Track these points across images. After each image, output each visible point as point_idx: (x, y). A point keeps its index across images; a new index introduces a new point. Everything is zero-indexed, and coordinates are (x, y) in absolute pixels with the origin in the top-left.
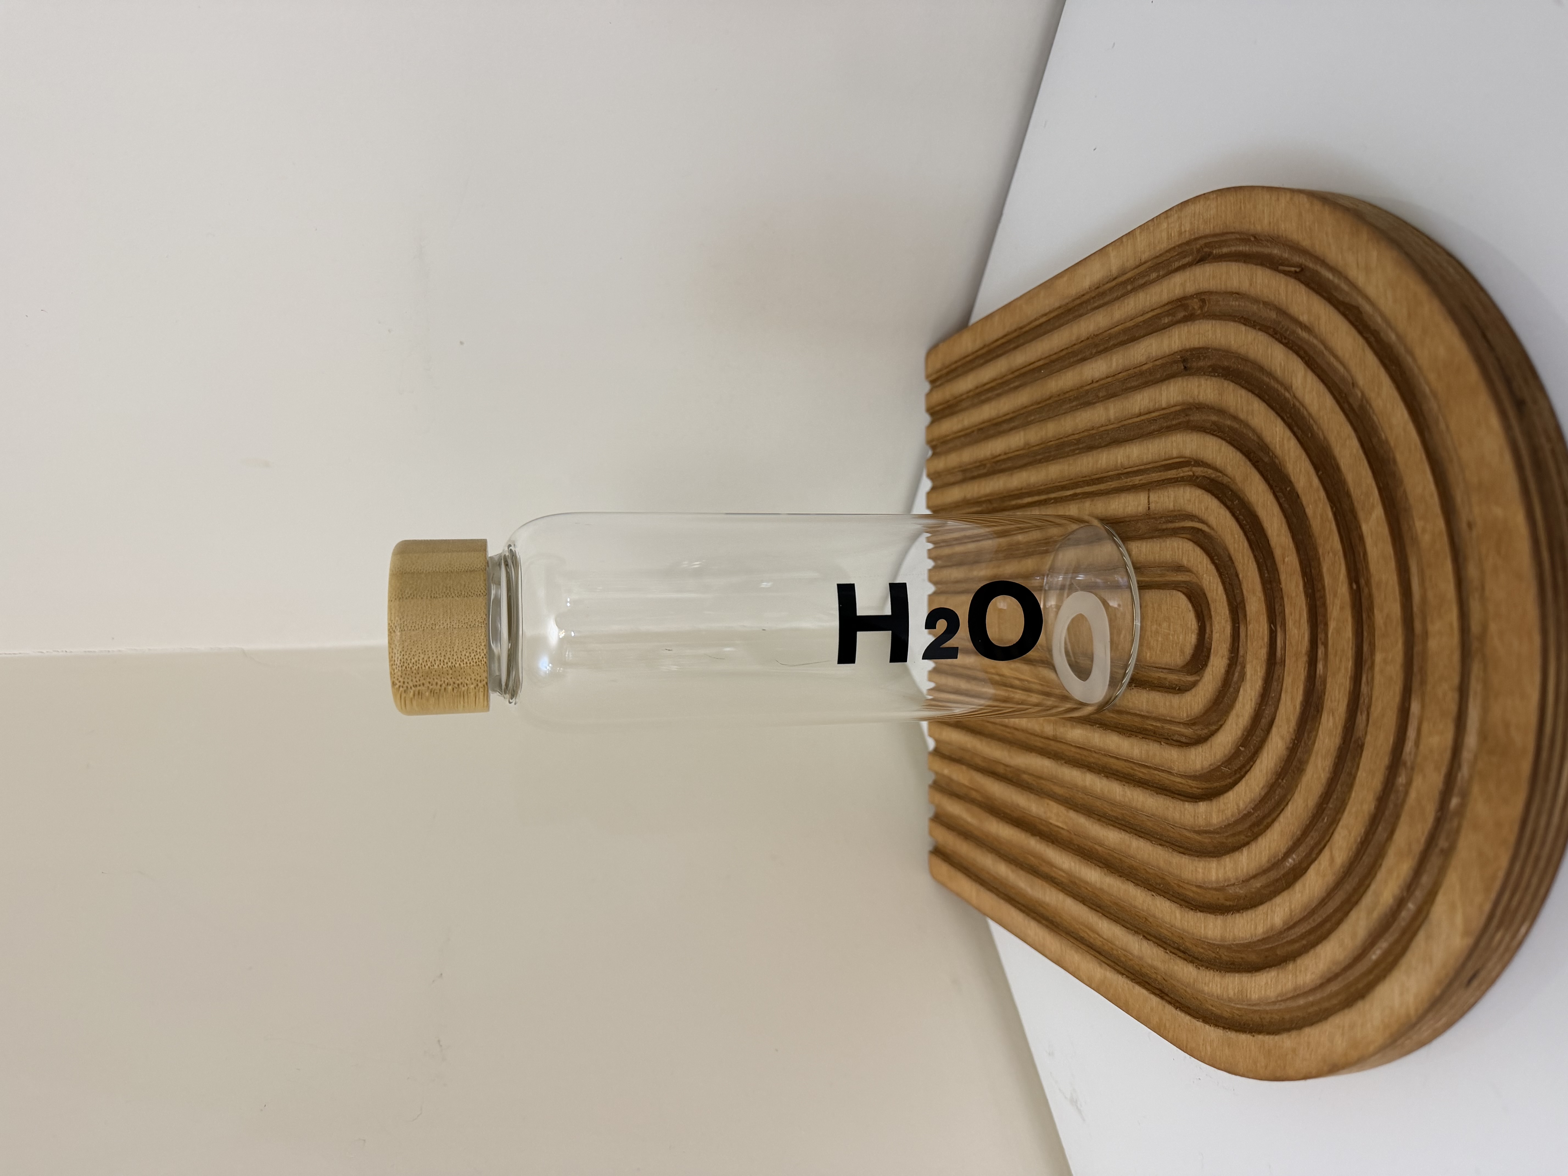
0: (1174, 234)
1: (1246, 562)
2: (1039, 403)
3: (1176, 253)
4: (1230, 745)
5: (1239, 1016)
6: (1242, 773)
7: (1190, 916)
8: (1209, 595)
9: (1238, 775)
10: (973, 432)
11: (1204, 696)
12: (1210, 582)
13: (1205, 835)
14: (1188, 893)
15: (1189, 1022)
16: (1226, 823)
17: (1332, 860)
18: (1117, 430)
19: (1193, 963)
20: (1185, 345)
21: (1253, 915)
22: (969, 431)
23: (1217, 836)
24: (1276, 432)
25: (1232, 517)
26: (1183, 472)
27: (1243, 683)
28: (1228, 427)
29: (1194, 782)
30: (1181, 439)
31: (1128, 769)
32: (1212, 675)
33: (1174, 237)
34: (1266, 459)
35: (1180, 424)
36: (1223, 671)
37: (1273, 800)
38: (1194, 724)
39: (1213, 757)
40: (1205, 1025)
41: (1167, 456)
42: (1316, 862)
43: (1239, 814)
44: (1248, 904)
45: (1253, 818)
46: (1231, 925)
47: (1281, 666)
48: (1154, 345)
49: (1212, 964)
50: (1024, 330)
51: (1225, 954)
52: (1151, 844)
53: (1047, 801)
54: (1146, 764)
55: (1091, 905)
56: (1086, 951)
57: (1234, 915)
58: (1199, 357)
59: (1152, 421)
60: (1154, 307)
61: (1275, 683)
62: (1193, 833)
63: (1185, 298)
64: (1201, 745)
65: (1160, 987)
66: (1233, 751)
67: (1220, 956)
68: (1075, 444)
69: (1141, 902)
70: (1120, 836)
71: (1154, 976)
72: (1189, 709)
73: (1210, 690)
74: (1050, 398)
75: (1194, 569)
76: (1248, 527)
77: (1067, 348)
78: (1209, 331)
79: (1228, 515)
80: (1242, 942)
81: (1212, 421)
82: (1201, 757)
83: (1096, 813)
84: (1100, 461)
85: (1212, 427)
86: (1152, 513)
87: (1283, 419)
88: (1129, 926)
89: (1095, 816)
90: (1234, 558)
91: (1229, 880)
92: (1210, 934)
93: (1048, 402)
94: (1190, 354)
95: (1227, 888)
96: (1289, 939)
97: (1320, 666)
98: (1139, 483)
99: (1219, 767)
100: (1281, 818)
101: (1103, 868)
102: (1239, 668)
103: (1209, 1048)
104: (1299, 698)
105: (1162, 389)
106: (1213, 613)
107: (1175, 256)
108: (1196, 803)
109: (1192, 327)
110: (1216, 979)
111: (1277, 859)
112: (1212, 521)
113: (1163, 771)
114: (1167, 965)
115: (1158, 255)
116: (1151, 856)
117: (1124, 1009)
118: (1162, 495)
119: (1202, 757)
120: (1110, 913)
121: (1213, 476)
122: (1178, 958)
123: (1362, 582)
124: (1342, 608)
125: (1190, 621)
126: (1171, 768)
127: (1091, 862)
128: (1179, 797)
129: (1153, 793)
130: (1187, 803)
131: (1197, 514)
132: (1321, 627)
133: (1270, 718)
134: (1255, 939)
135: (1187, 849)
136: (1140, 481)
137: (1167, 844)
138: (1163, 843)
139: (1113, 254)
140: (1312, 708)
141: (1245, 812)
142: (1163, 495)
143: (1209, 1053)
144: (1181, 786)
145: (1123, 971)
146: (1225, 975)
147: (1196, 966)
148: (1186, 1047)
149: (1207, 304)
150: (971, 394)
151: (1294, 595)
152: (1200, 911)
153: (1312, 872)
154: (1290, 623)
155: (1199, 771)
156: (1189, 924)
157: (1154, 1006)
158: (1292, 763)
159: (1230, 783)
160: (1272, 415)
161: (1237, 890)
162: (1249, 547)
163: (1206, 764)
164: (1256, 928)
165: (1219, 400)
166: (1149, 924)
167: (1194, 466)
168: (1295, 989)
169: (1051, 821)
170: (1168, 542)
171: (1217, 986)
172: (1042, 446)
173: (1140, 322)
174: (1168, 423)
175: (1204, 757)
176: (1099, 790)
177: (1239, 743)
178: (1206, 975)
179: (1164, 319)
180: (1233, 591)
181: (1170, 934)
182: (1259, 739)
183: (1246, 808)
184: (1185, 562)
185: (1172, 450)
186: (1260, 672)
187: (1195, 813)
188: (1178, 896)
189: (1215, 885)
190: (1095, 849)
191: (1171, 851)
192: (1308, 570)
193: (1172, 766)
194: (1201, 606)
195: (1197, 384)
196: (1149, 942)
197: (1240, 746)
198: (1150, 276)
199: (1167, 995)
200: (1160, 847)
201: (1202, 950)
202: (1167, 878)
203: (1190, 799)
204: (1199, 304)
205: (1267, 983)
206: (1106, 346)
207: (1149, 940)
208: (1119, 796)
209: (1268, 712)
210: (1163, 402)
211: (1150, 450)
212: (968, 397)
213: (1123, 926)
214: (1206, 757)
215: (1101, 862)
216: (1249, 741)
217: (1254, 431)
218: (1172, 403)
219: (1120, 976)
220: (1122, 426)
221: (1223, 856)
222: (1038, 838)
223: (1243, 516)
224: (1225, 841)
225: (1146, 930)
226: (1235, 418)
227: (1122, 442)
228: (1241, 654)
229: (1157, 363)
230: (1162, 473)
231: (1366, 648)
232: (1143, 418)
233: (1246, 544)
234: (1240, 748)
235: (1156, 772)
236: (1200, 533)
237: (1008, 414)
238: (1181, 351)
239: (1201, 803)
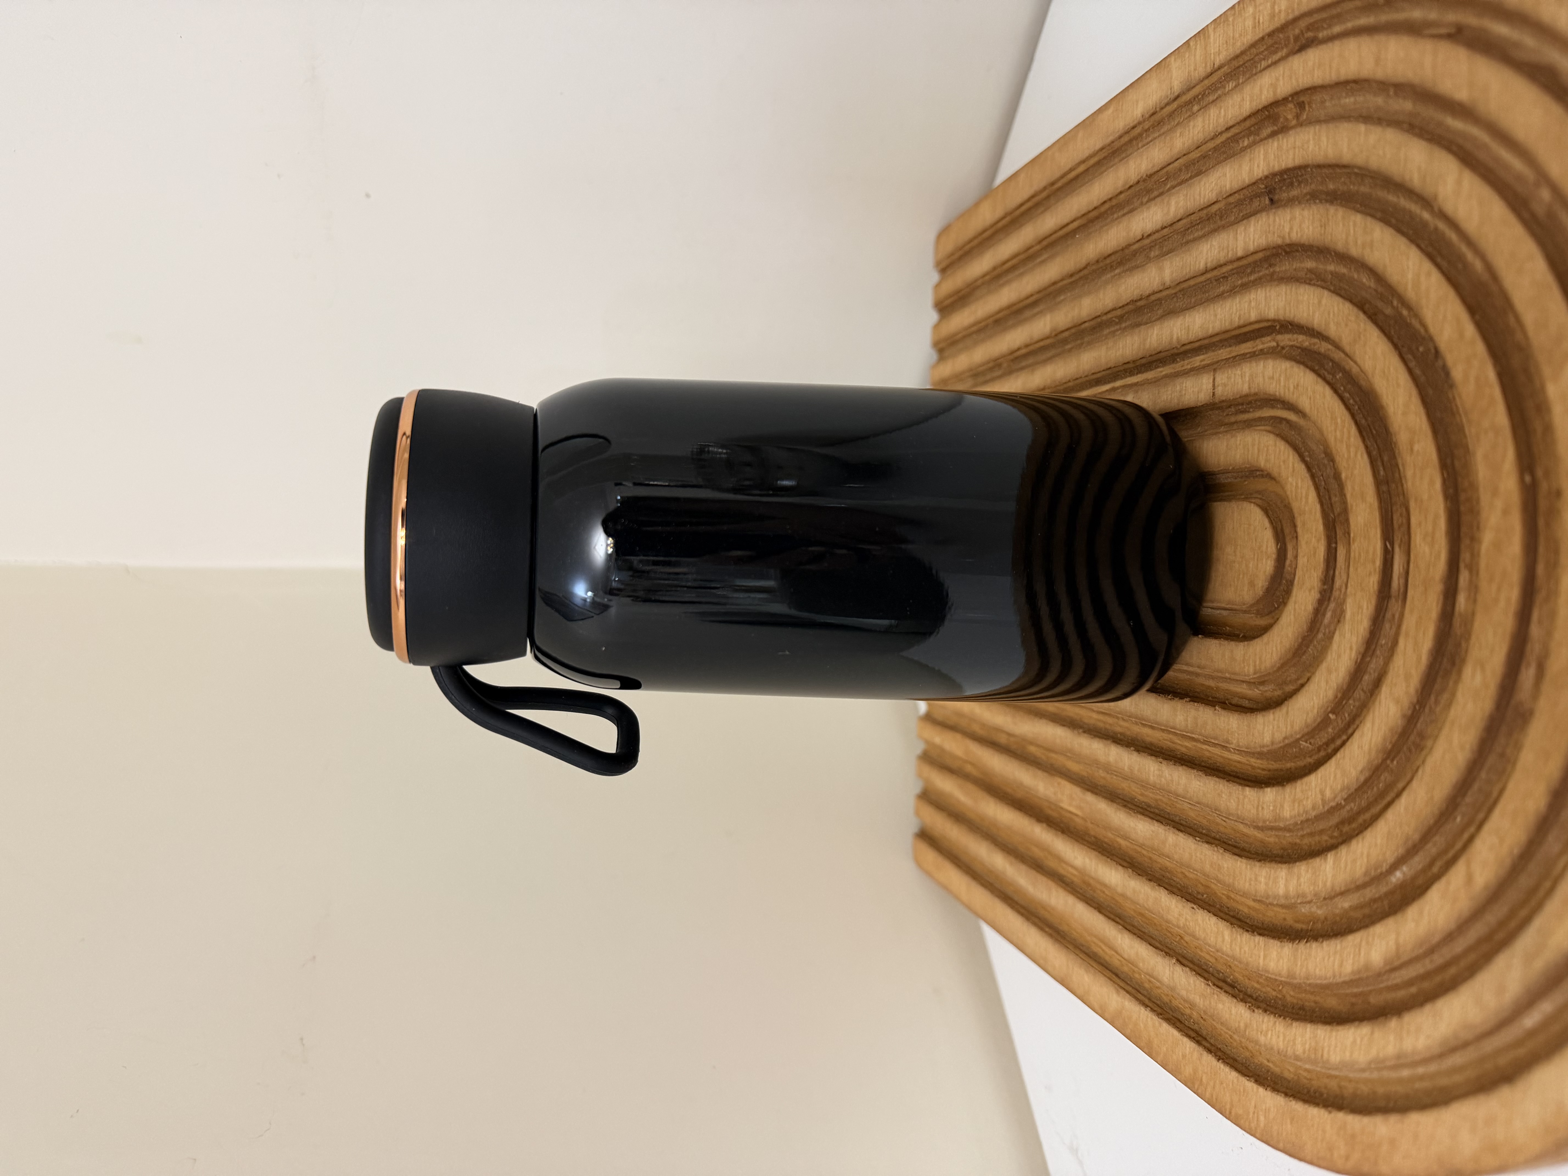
0: (1263, 18)
1: (1352, 455)
2: (1072, 275)
3: (1265, 47)
4: (1315, 711)
5: (1308, 1079)
6: (1330, 751)
7: (1244, 939)
8: (1295, 505)
9: (1322, 753)
10: (987, 326)
11: (1281, 642)
12: (1297, 487)
13: (1270, 833)
14: (1241, 908)
15: (1235, 1081)
16: (1304, 818)
17: (1469, 878)
18: (1173, 297)
19: (1246, 1002)
20: (1274, 166)
21: (1339, 947)
22: (983, 324)
23: (1288, 835)
24: (1408, 268)
25: (1334, 395)
26: (1263, 343)
27: (1340, 625)
28: (1332, 273)
29: (1258, 761)
30: (1264, 295)
31: (1166, 742)
32: (1294, 615)
33: (1263, 23)
34: (1388, 311)
35: (1260, 278)
36: (1310, 608)
37: (1375, 789)
38: (1262, 683)
39: (1289, 727)
40: (1259, 1087)
41: (1242, 322)
42: (1444, 880)
43: (1324, 807)
44: (1330, 930)
45: (1344, 813)
46: (1303, 957)
47: (1397, 601)
48: (1228, 175)
49: (1272, 1006)
50: (1056, 186)
51: (1292, 993)
52: (1194, 840)
53: (1060, 780)
54: (1193, 736)
55: (1108, 914)
56: (1099, 971)
57: (1308, 944)
58: (1292, 184)
59: (1221, 280)
60: (1231, 123)
61: (1387, 625)
62: (1252, 829)
63: (1276, 104)
64: (1272, 711)
65: (1196, 1027)
66: (1319, 720)
67: (1284, 996)
68: (1117, 324)
69: (1176, 916)
70: (1153, 828)
71: (1188, 1011)
72: (1258, 663)
73: (1290, 635)
74: (1085, 268)
75: (1275, 473)
76: (1357, 407)
77: (1110, 199)
78: (1309, 141)
79: (1328, 391)
80: (1319, 982)
81: (1307, 269)
82: (1271, 727)
83: (1121, 797)
84: (1149, 340)
85: (1308, 276)
86: (1217, 401)
87: (1419, 246)
88: (1159, 945)
89: (1120, 801)
90: (1334, 452)
91: (1304, 895)
92: (1272, 966)
93: (1082, 274)
94: (1279, 181)
95: (1299, 906)
96: (1390, 983)
97: (1462, 600)
98: (1199, 366)
99: (1297, 741)
100: (1390, 815)
101: (1127, 867)
102: (1332, 605)
103: (1262, 1118)
104: (1427, 643)
105: (1239, 232)
106: (1299, 530)
107: (1263, 52)
108: (1262, 789)
109: (1285, 140)
110: (1277, 1028)
111: (1379, 871)
112: (1304, 403)
113: (1215, 745)
114: (1208, 1002)
115: (1238, 52)
116: (1194, 857)
117: (1145, 1050)
118: (1233, 375)
119: (1273, 728)
120: (1133, 926)
121: (1306, 344)
122: (1223, 994)
123: (1539, 473)
124: (1506, 512)
125: (1265, 543)
126: (1228, 742)
127: (1111, 859)
128: (1238, 780)
129: (1200, 773)
130: (1247, 789)
131: (1282, 394)
132: (1465, 542)
133: (1376, 674)
134: (1339, 980)
135: (1243, 850)
136: (1201, 361)
137: (1217, 842)
138: (1212, 841)
139: (1175, 65)
140: (1445, 660)
141: (1333, 804)
142: (1235, 374)
143: (1262, 1125)
144: (1238, 765)
145: (1147, 1001)
146: (1292, 1024)
147: (1249, 1006)
148: (1230, 1113)
149: (1307, 108)
150: (987, 278)
151: (1425, 497)
152: (1260, 934)
153: (1435, 894)
154: (1417, 539)
155: (1268, 746)
156: (1243, 950)
157: (1188, 1053)
158: (1408, 737)
159: (1310, 764)
160: (1402, 243)
161: (1314, 909)
162: (1357, 434)
163: (1279, 737)
164: (1341, 965)
165: (1321, 235)
166: (1185, 944)
167: (1280, 333)
168: (1399, 1057)
169: (1062, 805)
170: (1239, 438)
171: (1278, 1037)
172: (1073, 331)
173: (1210, 151)
174: (1244, 280)
175: (1275, 727)
176: (1126, 768)
177: (1329, 709)
178: (1263, 1022)
179: (1243, 141)
180: (1330, 498)
181: (1213, 961)
182: (1357, 704)
183: (1335, 798)
184: (1262, 464)
185: (1249, 313)
186: (1368, 608)
187: (1258, 802)
188: (1227, 912)
189: (1283, 901)
190: (1117, 842)
191: (1221, 851)
192: (1449, 461)
193: (1230, 738)
194: (1281, 522)
195: (1288, 218)
196: (1184, 968)
197: (1330, 712)
198: (1225, 88)
199: (1206, 1039)
200: (1207, 846)
201: (1256, 985)
202: (1213, 886)
203: (1250, 784)
204: (1294, 110)
205: (1354, 1042)
206: (1161, 190)
207: (1184, 965)
208: (1154, 776)
209: (1374, 665)
210: (1239, 249)
211: (1219, 316)
212: (983, 284)
213: (1150, 945)
214: (1279, 727)
215: (1125, 860)
216: (1343, 706)
217: (1372, 272)
218: (1252, 248)
219: (1143, 1009)
220: (1180, 291)
221: (1298, 864)
222: (1044, 825)
223: (1350, 394)
224: (1298, 841)
225: (1180, 952)
226: (1344, 258)
227: (1179, 312)
228: (1337, 587)
229: (1231, 199)
230: (1233, 348)
231: (1540, 569)
232: (1208, 276)
233: (1354, 430)
234: (1331, 715)
235: (1205, 747)
236: (1284, 422)
237: (1032, 295)
238: (1266, 177)
239: (1268, 790)
